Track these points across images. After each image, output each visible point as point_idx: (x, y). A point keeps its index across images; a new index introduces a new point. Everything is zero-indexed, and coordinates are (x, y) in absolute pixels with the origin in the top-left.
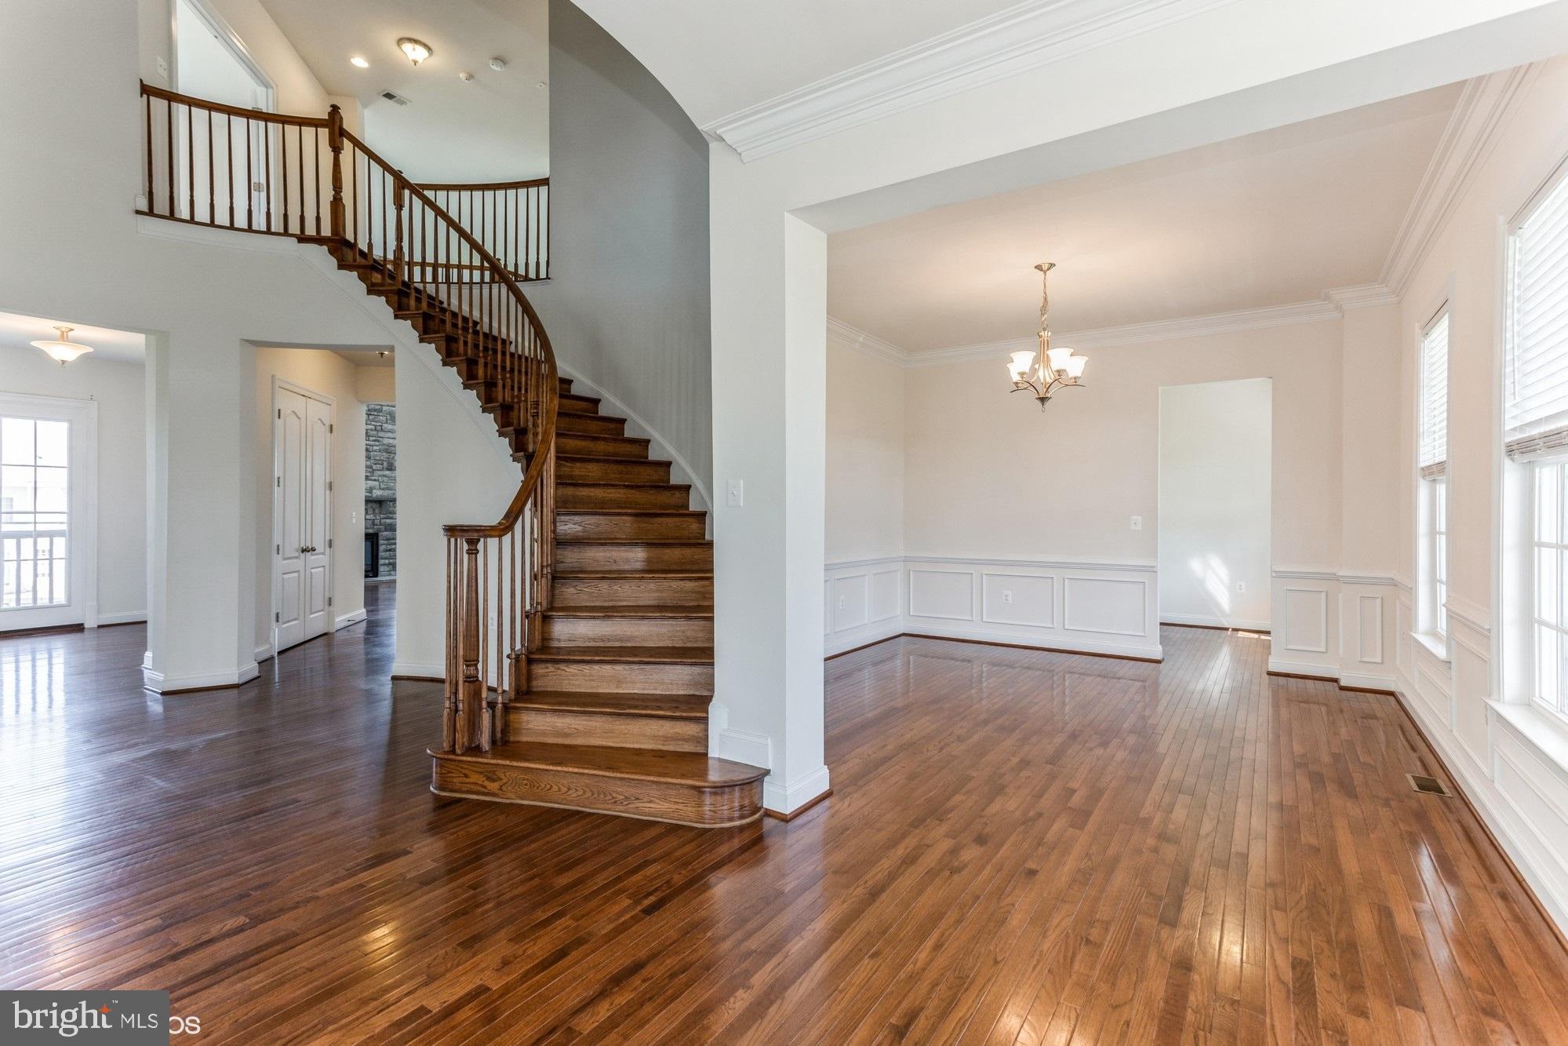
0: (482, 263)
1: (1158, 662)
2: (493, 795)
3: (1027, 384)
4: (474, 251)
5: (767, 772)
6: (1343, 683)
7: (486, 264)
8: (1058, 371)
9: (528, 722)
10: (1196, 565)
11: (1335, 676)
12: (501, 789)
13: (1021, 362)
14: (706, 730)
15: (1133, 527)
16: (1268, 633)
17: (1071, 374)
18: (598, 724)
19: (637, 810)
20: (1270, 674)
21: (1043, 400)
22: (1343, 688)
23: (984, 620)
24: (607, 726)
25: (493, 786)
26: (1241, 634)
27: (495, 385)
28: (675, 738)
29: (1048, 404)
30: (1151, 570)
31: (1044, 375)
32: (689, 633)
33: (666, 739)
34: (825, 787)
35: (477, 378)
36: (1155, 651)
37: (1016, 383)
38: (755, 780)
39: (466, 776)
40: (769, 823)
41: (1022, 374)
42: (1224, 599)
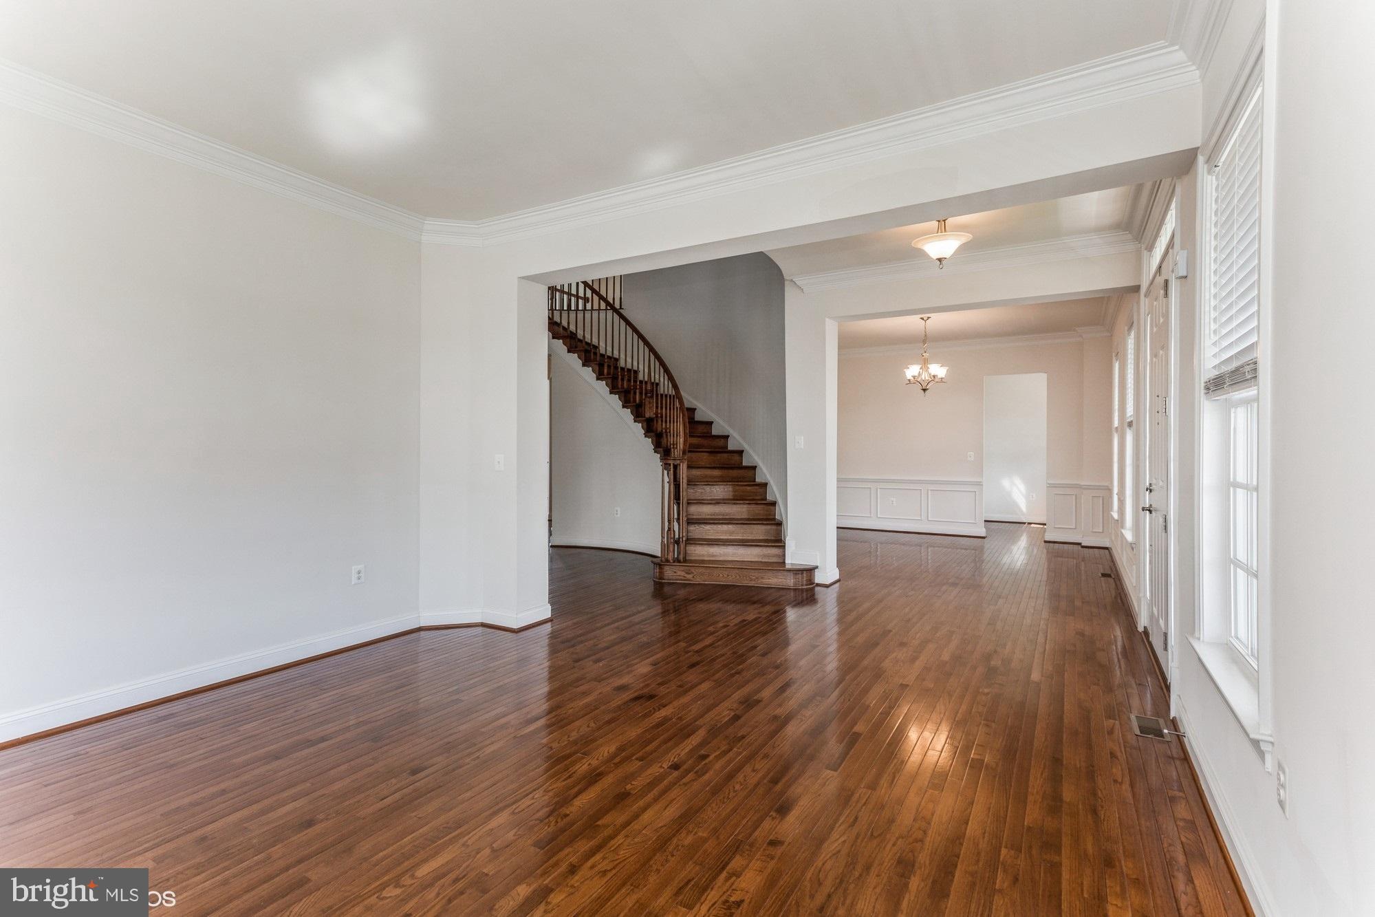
0: (606, 307)
1: (983, 538)
2: (689, 580)
3: (915, 381)
4: (601, 301)
5: (817, 567)
6: (1083, 545)
7: (609, 308)
8: (934, 376)
9: (695, 550)
10: (1006, 483)
11: (1080, 542)
12: (693, 577)
13: (912, 371)
14: (785, 552)
15: (969, 459)
16: (1045, 524)
17: (940, 376)
18: (730, 551)
19: (762, 583)
20: (1045, 542)
21: (925, 390)
22: (1083, 547)
23: (879, 516)
24: (735, 551)
25: (689, 576)
26: (1033, 525)
27: (617, 378)
28: (768, 556)
29: (927, 392)
30: (980, 484)
31: (925, 376)
32: (757, 512)
33: (765, 556)
34: (837, 577)
35: (604, 375)
36: (982, 532)
37: (909, 380)
38: (811, 571)
39: (675, 572)
40: (817, 589)
41: (914, 377)
42: (1022, 504)
